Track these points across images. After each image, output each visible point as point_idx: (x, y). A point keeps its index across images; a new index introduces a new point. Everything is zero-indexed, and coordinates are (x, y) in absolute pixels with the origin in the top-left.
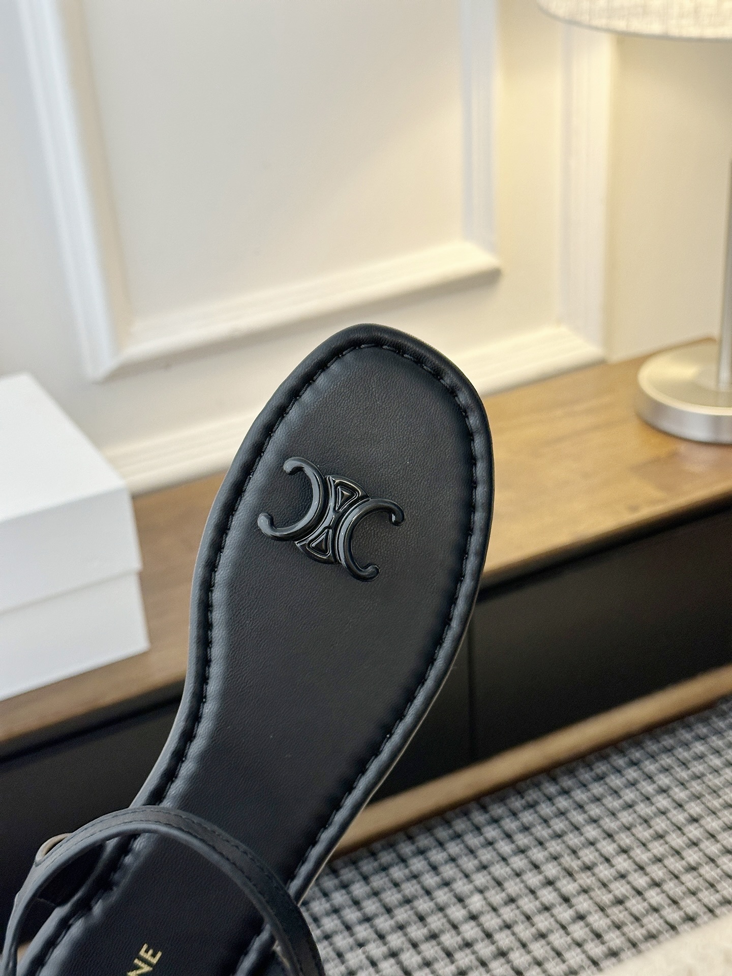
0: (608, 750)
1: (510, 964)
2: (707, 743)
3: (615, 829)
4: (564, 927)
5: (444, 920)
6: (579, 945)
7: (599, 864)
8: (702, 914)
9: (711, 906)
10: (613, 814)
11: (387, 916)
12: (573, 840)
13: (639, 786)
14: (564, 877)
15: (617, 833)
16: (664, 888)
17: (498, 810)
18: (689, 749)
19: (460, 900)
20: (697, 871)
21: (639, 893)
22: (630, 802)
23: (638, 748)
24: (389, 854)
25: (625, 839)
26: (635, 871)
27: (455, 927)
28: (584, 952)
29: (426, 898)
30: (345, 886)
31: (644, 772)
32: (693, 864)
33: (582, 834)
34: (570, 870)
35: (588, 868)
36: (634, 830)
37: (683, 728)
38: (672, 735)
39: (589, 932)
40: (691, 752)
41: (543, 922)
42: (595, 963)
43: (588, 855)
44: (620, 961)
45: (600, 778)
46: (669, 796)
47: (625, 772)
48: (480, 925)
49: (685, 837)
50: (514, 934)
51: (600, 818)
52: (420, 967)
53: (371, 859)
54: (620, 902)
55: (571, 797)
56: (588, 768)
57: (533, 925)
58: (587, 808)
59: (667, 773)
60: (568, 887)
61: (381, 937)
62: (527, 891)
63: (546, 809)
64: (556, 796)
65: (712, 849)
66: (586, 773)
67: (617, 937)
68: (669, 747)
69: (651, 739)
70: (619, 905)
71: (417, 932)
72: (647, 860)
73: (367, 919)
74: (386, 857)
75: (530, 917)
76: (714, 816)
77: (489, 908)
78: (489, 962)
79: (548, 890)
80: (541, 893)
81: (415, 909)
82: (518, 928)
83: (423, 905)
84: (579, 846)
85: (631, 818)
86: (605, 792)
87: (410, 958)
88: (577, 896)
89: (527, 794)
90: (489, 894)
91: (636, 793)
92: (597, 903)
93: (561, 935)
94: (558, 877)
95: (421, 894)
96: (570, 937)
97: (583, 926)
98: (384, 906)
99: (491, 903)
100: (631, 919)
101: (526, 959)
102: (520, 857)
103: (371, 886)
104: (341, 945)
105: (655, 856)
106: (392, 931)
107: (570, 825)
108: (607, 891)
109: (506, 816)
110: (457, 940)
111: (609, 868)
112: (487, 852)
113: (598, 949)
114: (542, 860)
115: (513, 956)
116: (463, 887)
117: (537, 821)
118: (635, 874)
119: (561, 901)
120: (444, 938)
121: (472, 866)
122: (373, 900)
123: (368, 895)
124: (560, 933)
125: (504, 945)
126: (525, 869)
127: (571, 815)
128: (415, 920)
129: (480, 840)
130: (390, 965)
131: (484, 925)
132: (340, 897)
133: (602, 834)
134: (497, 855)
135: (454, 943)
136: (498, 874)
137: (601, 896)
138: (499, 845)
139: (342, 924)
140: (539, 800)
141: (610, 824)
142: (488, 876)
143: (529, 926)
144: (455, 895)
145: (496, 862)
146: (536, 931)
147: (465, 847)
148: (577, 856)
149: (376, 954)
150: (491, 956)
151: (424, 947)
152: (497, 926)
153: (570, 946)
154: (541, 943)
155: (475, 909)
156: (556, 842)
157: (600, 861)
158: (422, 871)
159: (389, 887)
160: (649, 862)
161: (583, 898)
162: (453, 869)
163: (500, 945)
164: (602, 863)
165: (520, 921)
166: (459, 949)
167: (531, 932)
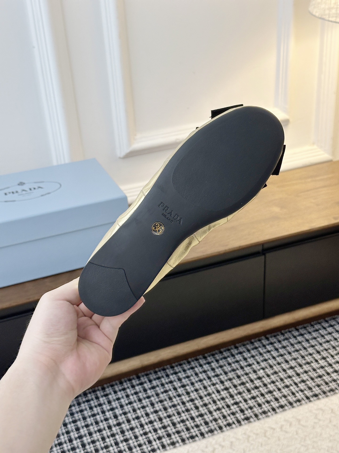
0: (322, 320)
1: (273, 396)
3: (321, 349)
4: (296, 384)
5: (248, 379)
6: (302, 391)
7: (313, 362)
10: (321, 344)
11: (224, 376)
12: (303, 352)
13: (333, 334)
14: (298, 367)
15: (323, 351)
17: (273, 340)
19: (255, 372)
21: (328, 374)
22: (329, 340)
23: (334, 320)
24: (228, 353)
25: (325, 354)
26: (328, 366)
27: (252, 381)
28: (304, 394)
29: (241, 370)
30: (209, 363)
31: (335, 330)
33: (307, 351)
34: (301, 364)
35: (308, 363)
36: (330, 351)
39: (307, 387)
41: (288, 382)
42: (308, 398)
43: (309, 359)
44: (319, 399)
45: (317, 330)
47: (328, 329)
48: (262, 382)
50: (276, 386)
51: (316, 345)
52: (236, 395)
53: (220, 355)
54: (320, 376)
55: (304, 337)
56: (312, 327)
57: (284, 383)
58: (311, 341)
60: (299, 370)
61: (222, 382)
62: (282, 371)
63: (293, 341)
64: (298, 336)
67: (319, 390)
71: (236, 382)
72: (334, 362)
73: (217, 376)
74: (226, 354)
75: (283, 379)
77: (266, 376)
78: (265, 395)
79: (291, 370)
80: (288, 371)
81: (237, 374)
82: (277, 383)
83: (240, 372)
84: (306, 355)
85: (328, 346)
86: (318, 336)
87: (233, 391)
88: (303, 374)
89: (286, 335)
90: (267, 370)
91: (331, 337)
92: (311, 377)
93: (295, 387)
94: (296, 366)
95: (239, 368)
96: (299, 388)
97: (304, 384)
98: (224, 371)
99: (267, 373)
100: (324, 383)
101: (280, 395)
102: (280, 358)
103: (219, 364)
104: (206, 384)
105: (337, 361)
106: (226, 381)
107: (303, 347)
108: (316, 372)
109: (276, 342)
110: (253, 386)
111: (317, 364)
112: (267, 355)
113: (310, 393)
114: (290, 360)
115: (275, 393)
116: (256, 367)
117: (289, 345)
118: (328, 367)
119: (296, 375)
120: (247, 385)
121: (261, 360)
122: (220, 369)
123: (218, 367)
124: (295, 386)
125: (271, 389)
126: (282, 362)
127: (303, 344)
128: (236, 378)
129: (265, 350)
130: (225, 393)
131: (264, 382)
132: (207, 367)
133: (316, 352)
134: (272, 356)
135: (251, 387)
136: (271, 363)
137: (313, 374)
138: (272, 353)
139: (207, 376)
140: (291, 337)
141: (319, 348)
142: (267, 363)
143: (282, 383)
144: (253, 370)
145: (271, 359)
146: (285, 385)
147: (259, 352)
148: (304, 359)
149: (219, 389)
150: (266, 393)
151: (239, 387)
152: (269, 382)
153: (299, 391)
154: (286, 389)
155: (261, 376)
156: (296, 353)
157: (314, 361)
158: (241, 360)
159: (227, 365)
160: (334, 363)
161: (305, 375)
162: (253, 360)
163: (270, 389)
164: (314, 362)
165: (279, 381)
166: (253, 390)
167: (283, 385)
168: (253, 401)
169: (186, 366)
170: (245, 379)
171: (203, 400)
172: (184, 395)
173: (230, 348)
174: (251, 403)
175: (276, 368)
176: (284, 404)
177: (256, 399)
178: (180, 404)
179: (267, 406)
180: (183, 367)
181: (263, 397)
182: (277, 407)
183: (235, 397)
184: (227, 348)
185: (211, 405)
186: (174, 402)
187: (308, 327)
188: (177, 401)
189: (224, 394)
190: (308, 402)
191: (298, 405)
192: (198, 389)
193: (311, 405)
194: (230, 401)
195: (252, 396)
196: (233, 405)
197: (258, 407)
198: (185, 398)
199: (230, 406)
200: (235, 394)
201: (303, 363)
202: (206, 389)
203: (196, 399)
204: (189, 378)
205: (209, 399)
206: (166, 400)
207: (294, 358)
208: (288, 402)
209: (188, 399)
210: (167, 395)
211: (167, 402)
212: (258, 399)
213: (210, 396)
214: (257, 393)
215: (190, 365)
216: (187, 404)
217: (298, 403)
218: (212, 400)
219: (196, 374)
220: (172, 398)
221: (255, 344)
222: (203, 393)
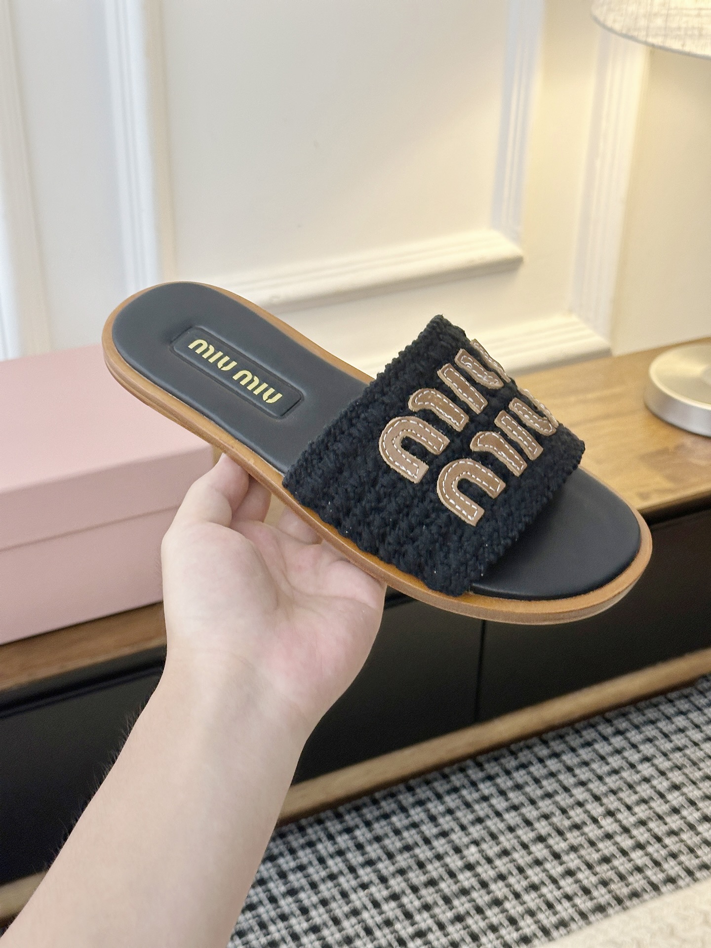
0: (597, 719)
1: (505, 914)
2: (688, 719)
3: (602, 791)
4: (554, 881)
5: (442, 870)
6: (569, 898)
7: (588, 823)
8: (683, 876)
9: (691, 868)
10: (600, 778)
11: (387, 862)
12: (563, 799)
13: (626, 754)
14: (555, 836)
15: (606, 795)
16: (648, 850)
17: (492, 768)
18: (673, 723)
19: (457, 850)
20: (679, 837)
21: (624, 853)
22: (617, 768)
23: (624, 719)
24: (391, 803)
25: (611, 802)
26: (622, 833)
27: (452, 875)
28: (574, 905)
29: (425, 848)
30: (349, 830)
31: (630, 743)
32: (675, 829)
33: (571, 796)
34: (562, 828)
35: (577, 827)
36: (621, 795)
37: (666, 703)
38: (655, 709)
39: (578, 888)
40: (673, 726)
41: (535, 875)
42: (583, 915)
43: (577, 815)
45: (588, 744)
46: (653, 765)
47: (613, 740)
49: (668, 804)
50: (509, 886)
52: (419, 911)
53: (374, 808)
54: (606, 860)
55: (561, 761)
56: (577, 736)
57: (526, 878)
58: (577, 771)
59: (651, 745)
60: (558, 844)
61: (383, 880)
62: (520, 847)
63: (537, 770)
64: (547, 759)
65: (692, 816)
66: (576, 738)
67: (606, 894)
68: (653, 719)
69: (635, 712)
70: (606, 864)
71: (418, 877)
72: (633, 822)
73: (370, 863)
74: (387, 806)
75: (524, 869)
76: (694, 786)
77: (484, 861)
78: (486, 910)
79: (540, 846)
80: (533, 848)
81: (415, 856)
82: (512, 880)
83: (423, 852)
84: (570, 806)
85: (618, 783)
86: (593, 758)
87: (410, 901)
88: (567, 853)
89: (520, 755)
90: (484, 846)
91: (622, 760)
92: (586, 861)
93: (552, 888)
94: (549, 835)
95: (421, 842)
96: (561, 890)
97: (573, 881)
98: (386, 852)
99: (486, 855)
100: (618, 877)
101: (520, 909)
102: (513, 813)
103: (373, 832)
104: (346, 886)
105: (639, 820)
106: (393, 875)
107: (561, 786)
108: (595, 850)
109: (500, 775)
110: (455, 888)
111: (597, 829)
112: (483, 807)
113: (586, 904)
114: (535, 818)
115: (507, 905)
116: (460, 838)
117: (530, 781)
118: (621, 836)
119: (552, 858)
120: (443, 885)
121: (468, 820)
122: (376, 846)
123: (371, 841)
124: (552, 886)
125: (499, 895)
126: (518, 825)
127: (561, 777)
128: (415, 867)
129: (476, 795)
130: (392, 908)
131: (480, 876)
132: (345, 841)
133: (591, 797)
134: (493, 810)
135: (452, 891)
136: (493, 829)
137: (589, 854)
138: (494, 801)
139: (346, 866)
140: (532, 761)
141: (598, 787)
142: (484, 829)
143: (522, 878)
144: (452, 846)
145: (491, 817)
146: (529, 883)
147: (462, 801)
148: (567, 815)
149: (378, 897)
150: (487, 904)
151: (423, 892)
152: (492, 876)
153: (561, 899)
154: (534, 895)
155: (471, 860)
156: (548, 802)
157: (589, 821)
158: (422, 821)
159: (391, 834)
160: (635, 825)
161: (573, 855)
162: (450, 821)
163: (495, 894)
164: (590, 824)
165: (514, 873)
166: (457, 896)
167: (525, 883)
168: (459, 926)
169: (296, 839)
170: (436, 869)
171: (340, 927)
172: (295, 916)
173: (394, 789)
174: (455, 932)
175: (507, 840)
176: (531, 933)
177: (465, 919)
178: (285, 939)
179: (491, 939)
180: (289, 843)
181: (482, 915)
182: (516, 942)
183: (417, 918)
184: (388, 789)
185: (361, 940)
186: (272, 934)
187: (568, 734)
188: (279, 931)
189: (390, 909)
190: (585, 925)
191: (563, 934)
192: (327, 900)
193: (589, 931)
194: (404, 929)
195: (456, 914)
196: (413, 937)
197: (470, 943)
198: (299, 924)
199: (407, 941)
200: (416, 909)
201: (565, 826)
202: (346, 899)
203: (325, 924)
204: (305, 872)
205: (355, 925)
206: (251, 929)
207: (543, 814)
208: (539, 928)
209: (305, 925)
210: (254, 917)
211: (256, 936)
212: (470, 921)
213: (359, 917)
214: (468, 906)
215: (306, 838)
216: (305, 940)
217: (562, 930)
218: (362, 927)
219: (322, 861)
220: (266, 925)
221: (453, 778)
222: (339, 908)
